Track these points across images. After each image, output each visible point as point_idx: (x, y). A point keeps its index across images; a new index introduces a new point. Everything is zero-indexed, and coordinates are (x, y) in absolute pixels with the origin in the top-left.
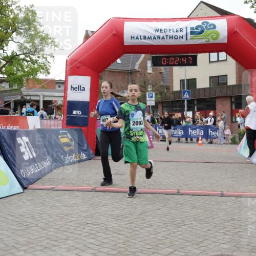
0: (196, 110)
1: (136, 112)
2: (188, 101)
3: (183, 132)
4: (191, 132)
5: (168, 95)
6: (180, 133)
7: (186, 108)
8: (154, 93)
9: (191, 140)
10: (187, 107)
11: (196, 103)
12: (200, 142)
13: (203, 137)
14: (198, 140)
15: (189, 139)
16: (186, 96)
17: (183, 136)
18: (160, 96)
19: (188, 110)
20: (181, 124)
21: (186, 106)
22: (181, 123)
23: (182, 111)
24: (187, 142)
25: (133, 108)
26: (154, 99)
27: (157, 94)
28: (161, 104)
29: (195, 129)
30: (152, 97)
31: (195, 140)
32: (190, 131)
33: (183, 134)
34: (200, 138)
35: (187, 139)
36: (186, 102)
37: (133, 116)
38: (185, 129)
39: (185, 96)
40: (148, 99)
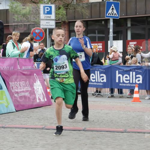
0: (129, 38)
1: (60, 56)
2: (114, 21)
3: (105, 77)
4: (119, 78)
5: (79, 9)
6: (100, 80)
7: (111, 35)
8: (53, 6)
9: (120, 92)
10: (114, 33)
11: (129, 25)
12: (136, 95)
13: (141, 87)
14: (132, 92)
15: (116, 90)
16: (112, 13)
17: (105, 85)
18: (64, 12)
19: (115, 39)
20: (102, 64)
21: (111, 31)
22: (103, 61)
23: (104, 40)
24: (112, 96)
25: (57, 53)
26: (53, 16)
27: (59, 8)
28: (66, 26)
29: (128, 72)
30: (50, 13)
31: (126, 92)
32: (118, 75)
33: (105, 81)
34: (136, 89)
35: (112, 91)
36: (111, 23)
37: (56, 61)
38: (110, 72)
39: (110, 11)
40: (42, 16)
